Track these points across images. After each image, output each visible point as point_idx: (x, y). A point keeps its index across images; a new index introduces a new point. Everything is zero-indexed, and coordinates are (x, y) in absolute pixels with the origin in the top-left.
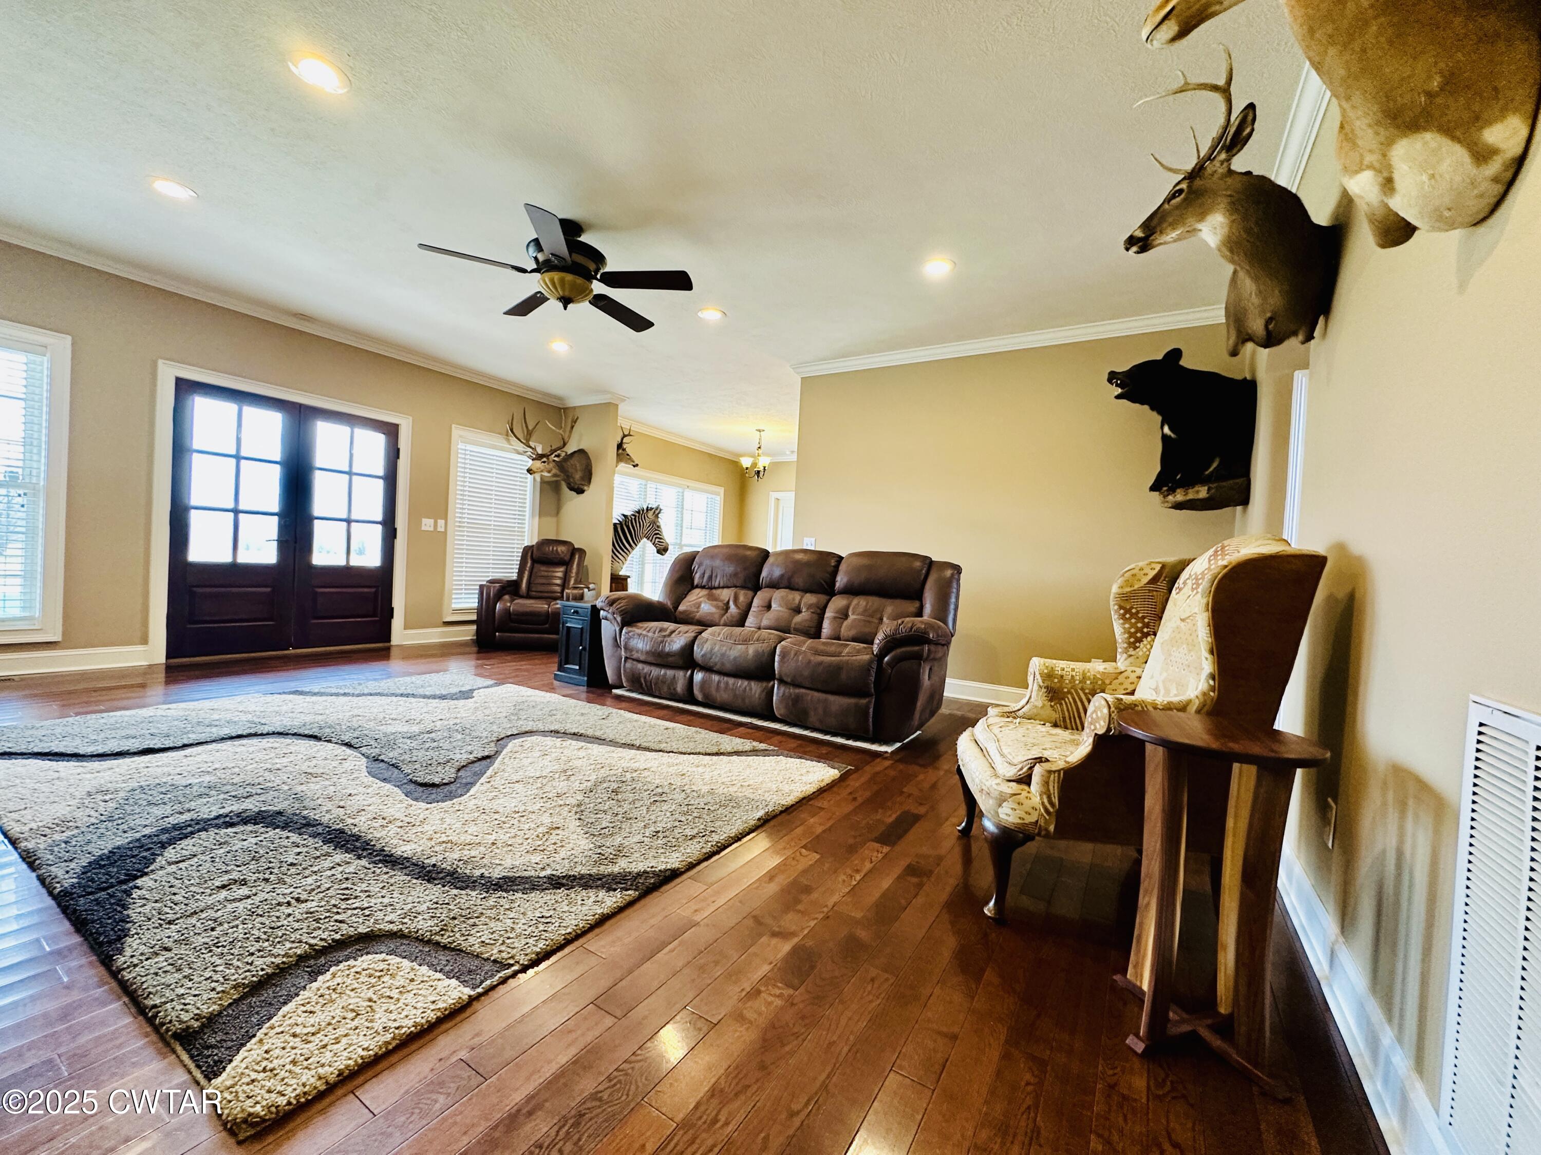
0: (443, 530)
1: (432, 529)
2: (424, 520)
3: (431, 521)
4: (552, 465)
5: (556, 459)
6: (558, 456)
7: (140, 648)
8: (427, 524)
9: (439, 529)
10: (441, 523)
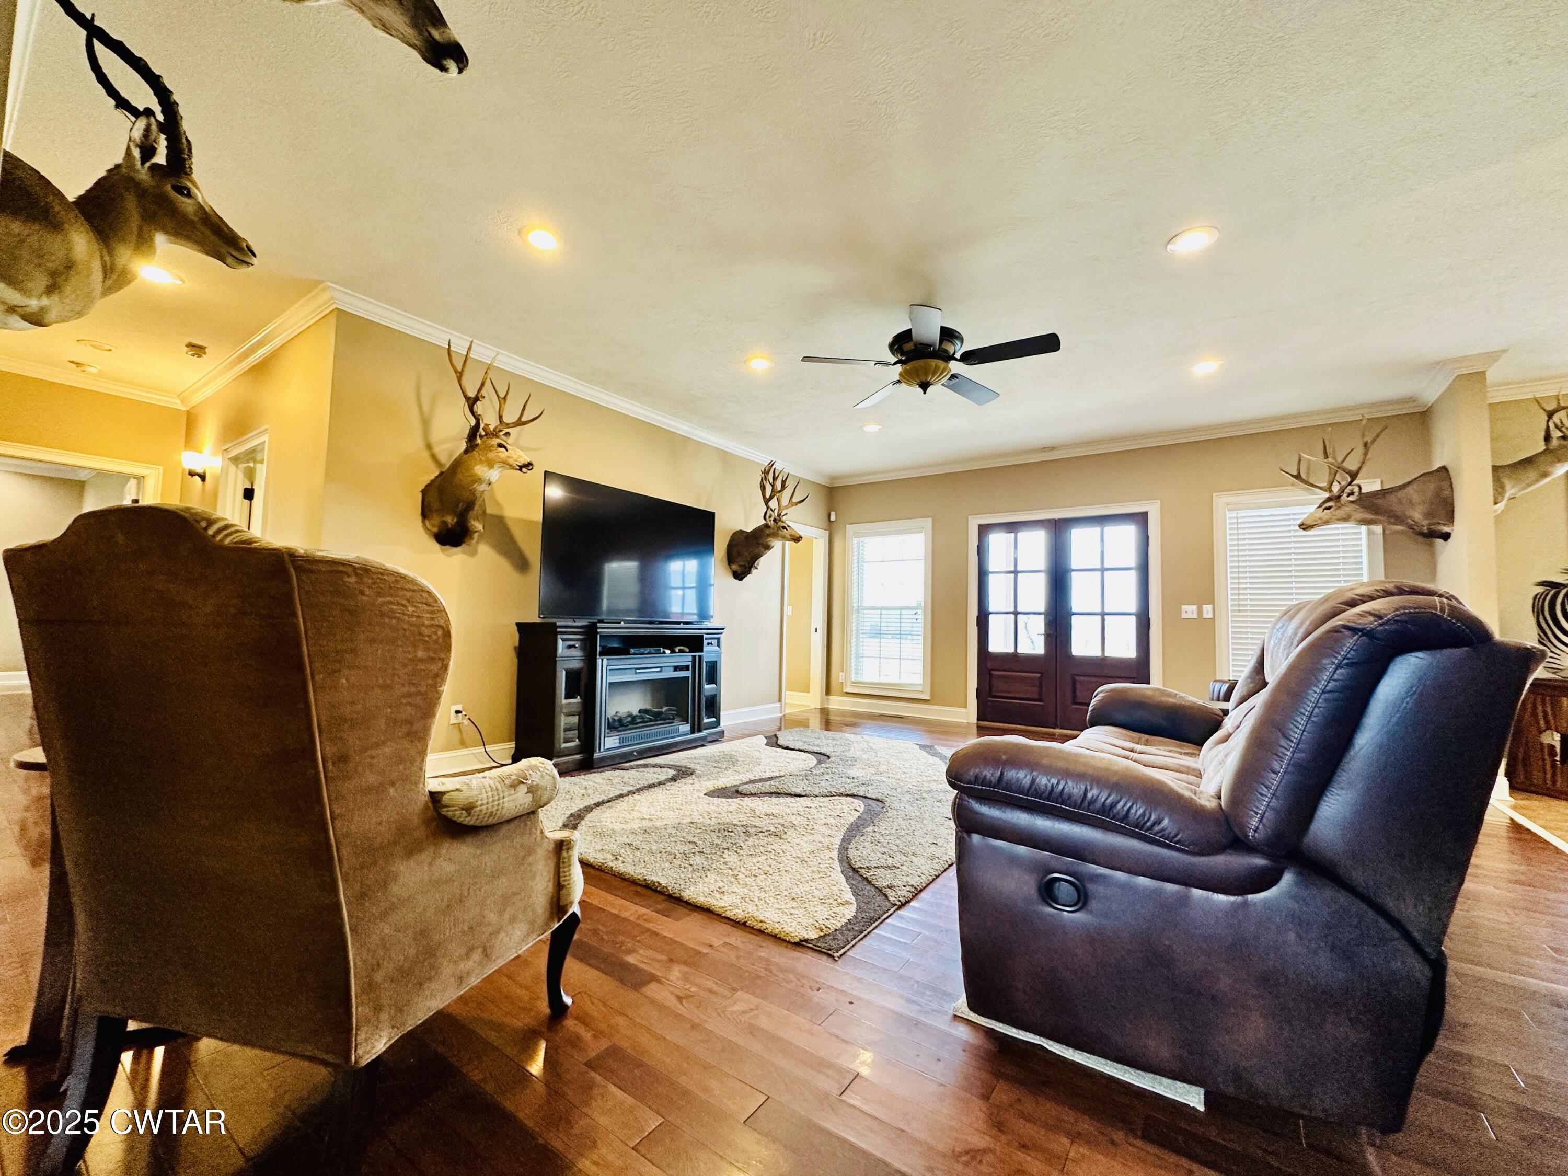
0: (1210, 616)
1: (1195, 616)
2: (1183, 607)
3: (1194, 608)
4: (1348, 509)
5: (1351, 498)
6: (1352, 494)
7: (963, 710)
8: (1189, 611)
9: (1205, 616)
10: (1207, 610)
